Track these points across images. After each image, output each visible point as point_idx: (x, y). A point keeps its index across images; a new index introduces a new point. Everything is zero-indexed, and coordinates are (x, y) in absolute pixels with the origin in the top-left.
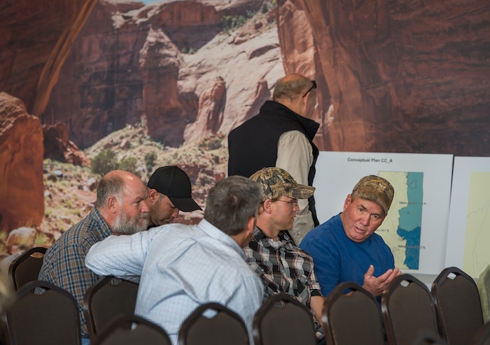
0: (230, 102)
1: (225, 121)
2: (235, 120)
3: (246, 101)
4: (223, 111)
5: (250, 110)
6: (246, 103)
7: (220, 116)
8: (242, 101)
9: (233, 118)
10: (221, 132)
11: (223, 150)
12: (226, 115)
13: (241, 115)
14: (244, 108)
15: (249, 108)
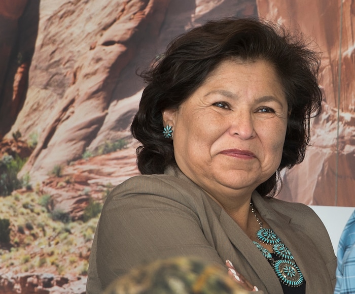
0: (53, 30)
1: (33, 95)
2: (70, 92)
3: (106, 28)
4: (27, 61)
5: (121, 57)
6: (108, 35)
7: (18, 77)
8: (92, 27)
9: (61, 86)
10: (17, 136)
11: (25, 199)
12: (37, 77)
13: (87, 76)
14: (100, 50)
15: (116, 49)
